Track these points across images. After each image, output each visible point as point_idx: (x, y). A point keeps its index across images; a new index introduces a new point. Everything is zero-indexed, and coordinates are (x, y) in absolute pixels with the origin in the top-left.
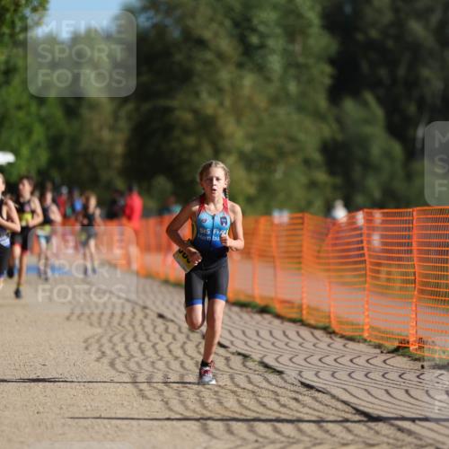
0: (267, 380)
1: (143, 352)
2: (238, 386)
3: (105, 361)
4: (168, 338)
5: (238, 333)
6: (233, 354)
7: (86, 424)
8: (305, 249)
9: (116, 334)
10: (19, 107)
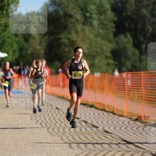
1: (51, 120)
3: (39, 123)
4: (59, 116)
5: (83, 114)
6: (81, 121)
7: (32, 145)
8: (105, 85)
9: (42, 114)
10: (9, 38)
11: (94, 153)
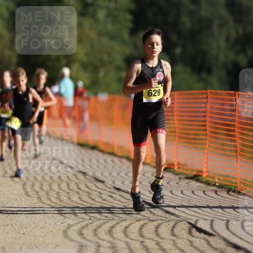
0: (96, 186)
2: (80, 189)
3: (8, 176)
5: (79, 160)
6: (77, 172)
11: (98, 223)
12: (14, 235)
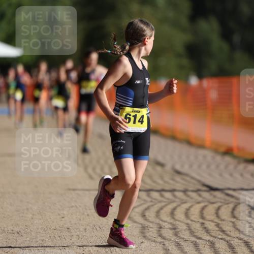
12: (79, 217)
